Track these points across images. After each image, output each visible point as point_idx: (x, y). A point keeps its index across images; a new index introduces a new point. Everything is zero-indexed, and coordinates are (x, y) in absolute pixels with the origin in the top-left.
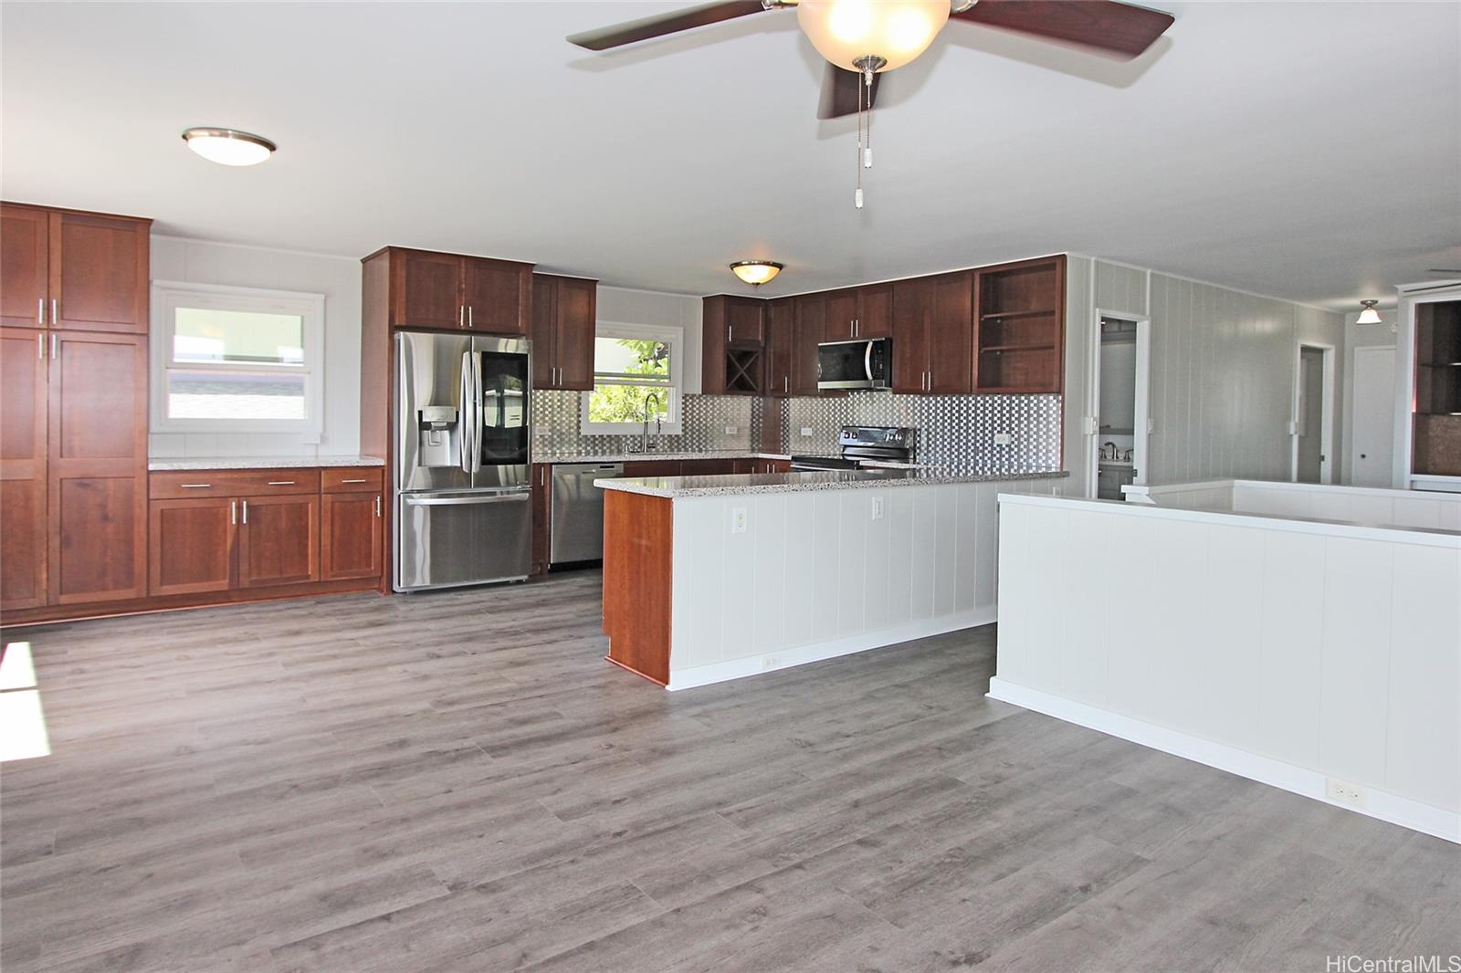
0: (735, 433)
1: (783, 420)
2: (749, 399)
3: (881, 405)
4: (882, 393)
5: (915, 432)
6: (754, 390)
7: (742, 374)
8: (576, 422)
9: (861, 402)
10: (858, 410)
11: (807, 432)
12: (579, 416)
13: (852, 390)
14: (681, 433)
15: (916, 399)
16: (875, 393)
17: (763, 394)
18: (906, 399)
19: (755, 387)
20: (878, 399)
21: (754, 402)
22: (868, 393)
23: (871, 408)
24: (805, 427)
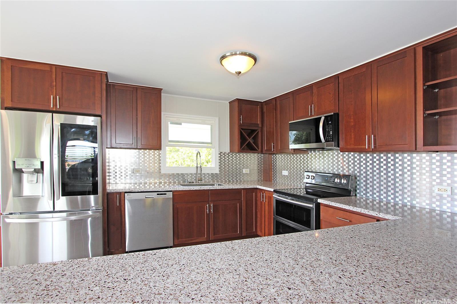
0: (249, 172)
1: (273, 166)
2: (256, 155)
3: (330, 159)
4: (330, 152)
5: (356, 178)
6: (257, 150)
7: (249, 141)
8: (158, 166)
9: (316, 157)
10: (315, 162)
11: (285, 173)
12: (160, 163)
13: (311, 149)
14: (218, 172)
15: (356, 155)
16: (325, 152)
17: (262, 152)
18: (348, 155)
19: (257, 148)
20: (327, 155)
21: (259, 156)
22: (321, 152)
23: (322, 161)
24: (284, 170)
